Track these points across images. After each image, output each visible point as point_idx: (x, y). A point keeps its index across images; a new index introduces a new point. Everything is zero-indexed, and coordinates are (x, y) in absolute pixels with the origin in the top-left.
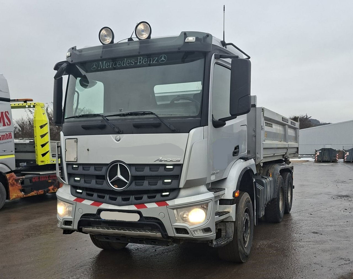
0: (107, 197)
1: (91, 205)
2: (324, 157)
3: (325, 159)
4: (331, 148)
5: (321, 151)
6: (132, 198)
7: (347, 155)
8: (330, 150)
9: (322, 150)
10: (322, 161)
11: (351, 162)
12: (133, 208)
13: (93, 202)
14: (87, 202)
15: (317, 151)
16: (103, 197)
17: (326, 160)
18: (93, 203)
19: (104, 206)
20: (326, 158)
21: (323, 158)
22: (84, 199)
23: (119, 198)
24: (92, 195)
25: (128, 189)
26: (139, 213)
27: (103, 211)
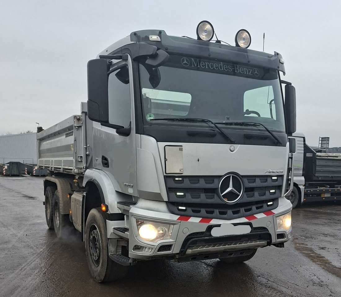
0: (217, 211)
1: (199, 222)
2: (13, 171)
3: (13, 173)
4: (19, 162)
5: (9, 165)
6: (242, 210)
7: (36, 169)
8: (18, 164)
9: (10, 163)
10: (10, 175)
11: (40, 176)
12: (244, 220)
13: (201, 218)
14: (195, 220)
15: (5, 165)
16: (212, 212)
17: (15, 174)
18: (201, 220)
19: (214, 222)
20: (15, 172)
21: (11, 171)
22: (189, 216)
23: (230, 212)
24: (199, 212)
25: (241, 201)
26: (250, 224)
27: (214, 227)
